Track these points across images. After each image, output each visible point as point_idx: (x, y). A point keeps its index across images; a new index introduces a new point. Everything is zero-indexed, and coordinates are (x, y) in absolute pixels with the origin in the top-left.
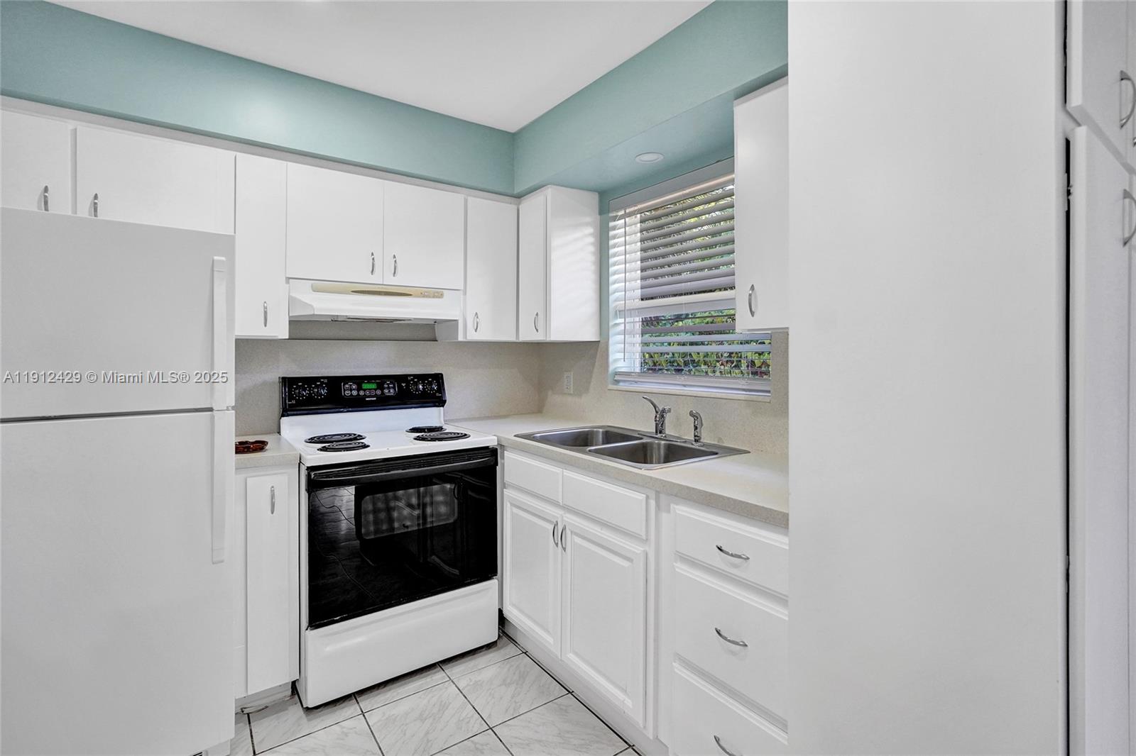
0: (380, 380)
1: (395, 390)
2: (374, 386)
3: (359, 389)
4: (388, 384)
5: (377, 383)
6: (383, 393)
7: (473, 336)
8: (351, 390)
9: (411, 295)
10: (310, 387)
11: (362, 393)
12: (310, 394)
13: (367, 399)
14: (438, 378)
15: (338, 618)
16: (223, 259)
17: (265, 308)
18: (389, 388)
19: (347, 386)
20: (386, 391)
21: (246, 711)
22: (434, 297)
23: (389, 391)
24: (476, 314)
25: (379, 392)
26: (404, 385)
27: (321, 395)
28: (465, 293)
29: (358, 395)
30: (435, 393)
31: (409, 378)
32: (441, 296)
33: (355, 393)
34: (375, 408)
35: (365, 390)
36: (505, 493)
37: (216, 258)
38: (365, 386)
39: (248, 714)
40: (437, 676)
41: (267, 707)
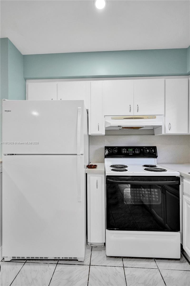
0: (134, 148)
1: (139, 152)
2: (132, 150)
3: (127, 151)
4: (137, 149)
5: (133, 149)
6: (135, 152)
7: (168, 132)
8: (125, 151)
9: (144, 118)
10: (112, 149)
11: (128, 152)
12: (112, 152)
13: (130, 154)
14: (155, 148)
16: (80, 108)
17: (98, 125)
18: (137, 151)
19: (123, 150)
20: (136, 152)
21: (92, 245)
22: (152, 118)
23: (137, 152)
24: (170, 123)
25: (133, 152)
26: (142, 150)
27: (115, 152)
28: (165, 115)
29: (127, 152)
30: (153, 153)
31: (144, 148)
32: (155, 118)
33: (126, 152)
34: (132, 157)
35: (129, 151)
36: (183, 197)
37: (78, 108)
38: (129, 150)
39: (92, 247)
41: (97, 247)
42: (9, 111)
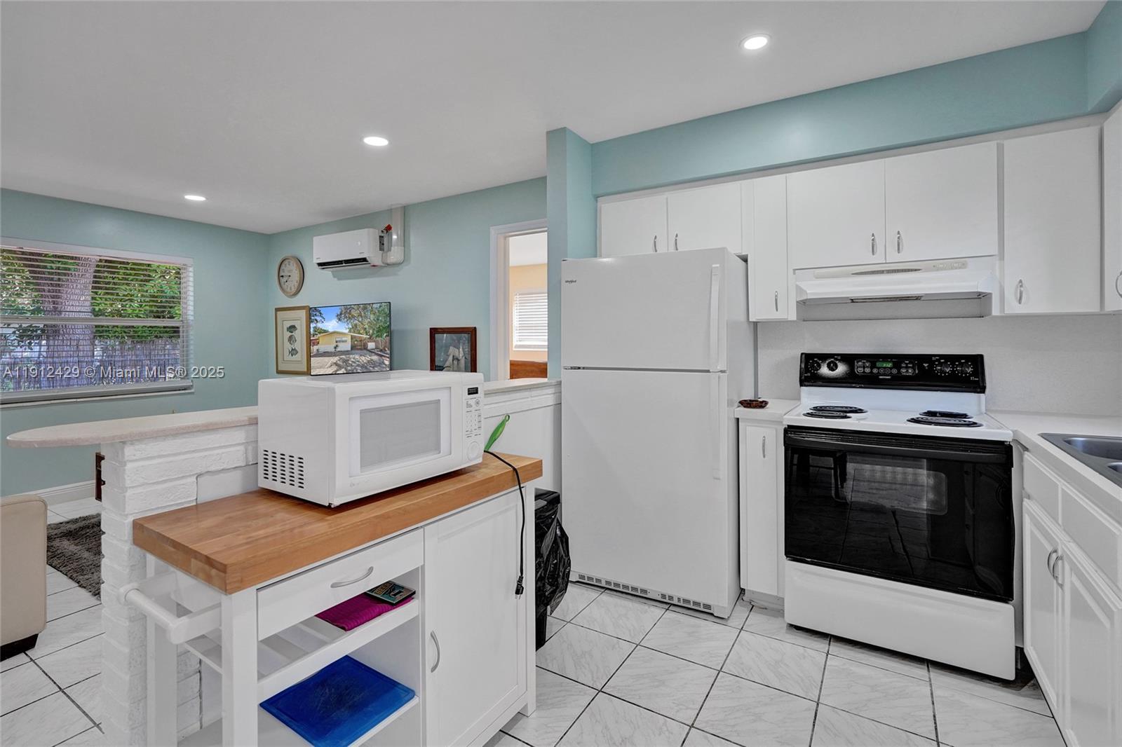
0: (898, 359)
1: (915, 370)
2: (890, 365)
3: (873, 366)
4: (907, 364)
5: (894, 363)
6: (899, 372)
7: (1013, 308)
8: (864, 368)
9: (919, 270)
11: (875, 371)
13: (881, 377)
14: (977, 361)
15: (809, 560)
16: (718, 265)
17: (776, 296)
18: (907, 367)
19: (860, 363)
20: (903, 370)
21: (752, 603)
22: (952, 269)
23: (907, 371)
24: (1021, 281)
25: (895, 371)
26: (926, 365)
28: (1002, 259)
29: (871, 372)
30: (970, 376)
31: (933, 358)
32: (964, 266)
33: (868, 370)
34: (881, 387)
35: (879, 368)
36: (1024, 503)
37: (714, 266)
38: (878, 364)
39: (753, 606)
40: (920, 671)
41: (766, 609)
42: (572, 282)
